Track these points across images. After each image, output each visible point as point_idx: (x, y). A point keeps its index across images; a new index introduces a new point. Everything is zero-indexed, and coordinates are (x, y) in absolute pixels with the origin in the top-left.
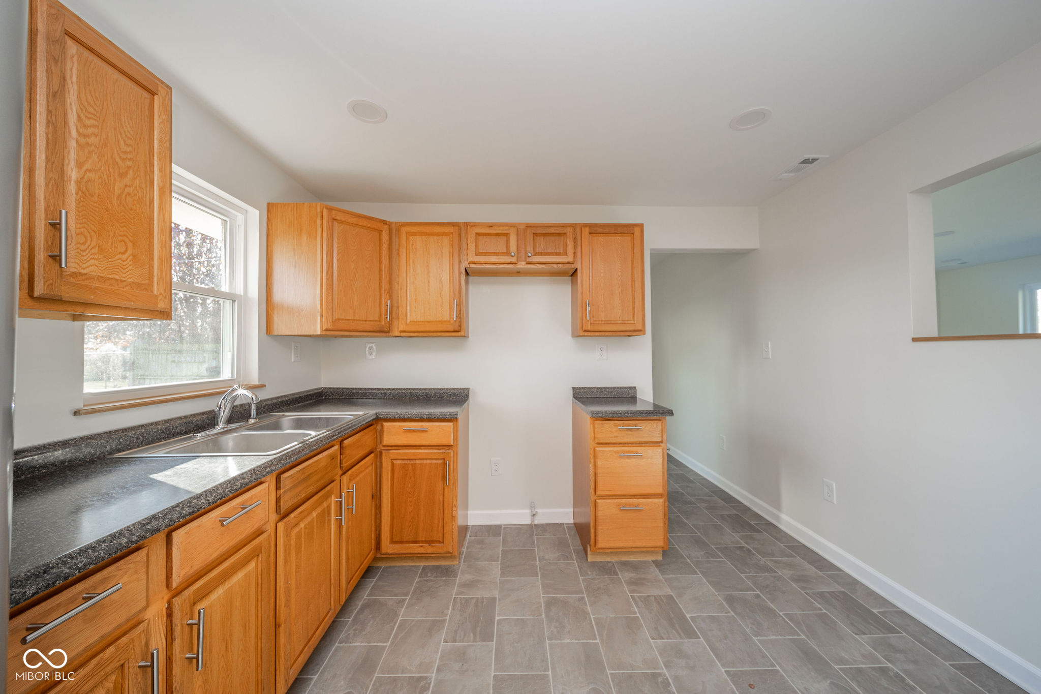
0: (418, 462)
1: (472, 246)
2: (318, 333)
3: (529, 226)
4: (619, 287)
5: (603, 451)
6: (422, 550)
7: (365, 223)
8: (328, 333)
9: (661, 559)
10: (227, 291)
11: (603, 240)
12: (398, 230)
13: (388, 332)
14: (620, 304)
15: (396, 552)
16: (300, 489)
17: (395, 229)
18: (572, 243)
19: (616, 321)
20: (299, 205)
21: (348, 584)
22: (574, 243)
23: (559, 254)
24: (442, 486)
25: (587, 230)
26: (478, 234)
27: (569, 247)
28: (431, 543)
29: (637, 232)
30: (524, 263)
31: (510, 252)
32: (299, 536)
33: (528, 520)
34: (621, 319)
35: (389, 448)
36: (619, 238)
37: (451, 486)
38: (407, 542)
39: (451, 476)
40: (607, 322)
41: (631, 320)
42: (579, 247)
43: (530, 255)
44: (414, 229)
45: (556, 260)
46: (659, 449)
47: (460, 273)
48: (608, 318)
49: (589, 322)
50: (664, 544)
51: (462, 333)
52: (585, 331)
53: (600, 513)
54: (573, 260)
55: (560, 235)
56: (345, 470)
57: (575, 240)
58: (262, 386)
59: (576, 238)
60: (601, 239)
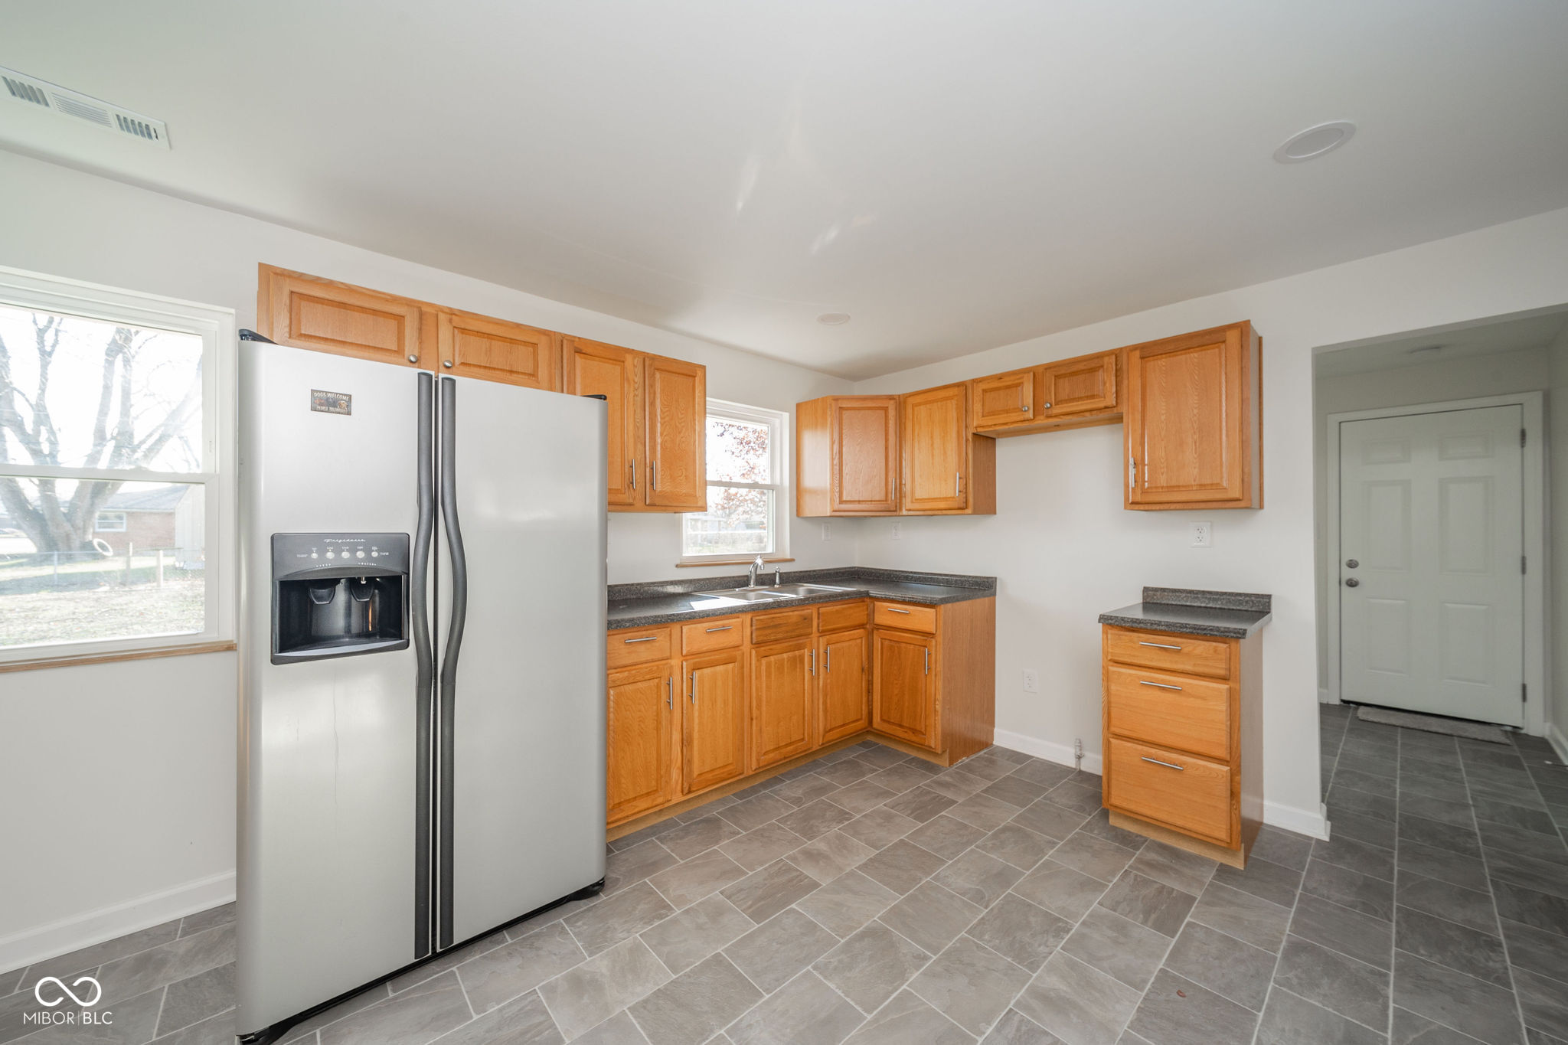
0: (904, 645)
1: (977, 407)
2: (828, 514)
3: (1049, 367)
4: (1195, 433)
5: (1119, 672)
6: (905, 736)
7: (870, 404)
9: (1243, 869)
10: (769, 483)
11: (1164, 364)
12: (905, 402)
13: (896, 511)
14: (1195, 459)
15: (884, 730)
16: (768, 631)
17: (901, 402)
18: (1114, 378)
19: (1189, 486)
20: (815, 401)
21: (826, 732)
22: (1116, 376)
23: (1092, 397)
24: (923, 676)
25: (1137, 353)
26: (985, 391)
27: (1108, 385)
28: (915, 731)
29: (1233, 337)
30: (1042, 417)
31: (1023, 406)
32: (769, 665)
33: (1071, 763)
34: (1197, 482)
35: (879, 627)
36: (1196, 355)
37: (933, 677)
38: (894, 724)
39: (933, 666)
40: (1171, 489)
41: (1217, 484)
42: (1125, 382)
43: (1051, 405)
44: (918, 399)
45: (1089, 407)
46: (1224, 687)
47: (967, 440)
48: (1174, 483)
49: (1139, 491)
50: (1231, 840)
51: (969, 511)
52: (1132, 503)
53: (1113, 757)
54: (1114, 403)
55: (1093, 370)
56: (823, 633)
57: (1118, 373)
58: (792, 560)
59: (1121, 368)
60: (1163, 362)
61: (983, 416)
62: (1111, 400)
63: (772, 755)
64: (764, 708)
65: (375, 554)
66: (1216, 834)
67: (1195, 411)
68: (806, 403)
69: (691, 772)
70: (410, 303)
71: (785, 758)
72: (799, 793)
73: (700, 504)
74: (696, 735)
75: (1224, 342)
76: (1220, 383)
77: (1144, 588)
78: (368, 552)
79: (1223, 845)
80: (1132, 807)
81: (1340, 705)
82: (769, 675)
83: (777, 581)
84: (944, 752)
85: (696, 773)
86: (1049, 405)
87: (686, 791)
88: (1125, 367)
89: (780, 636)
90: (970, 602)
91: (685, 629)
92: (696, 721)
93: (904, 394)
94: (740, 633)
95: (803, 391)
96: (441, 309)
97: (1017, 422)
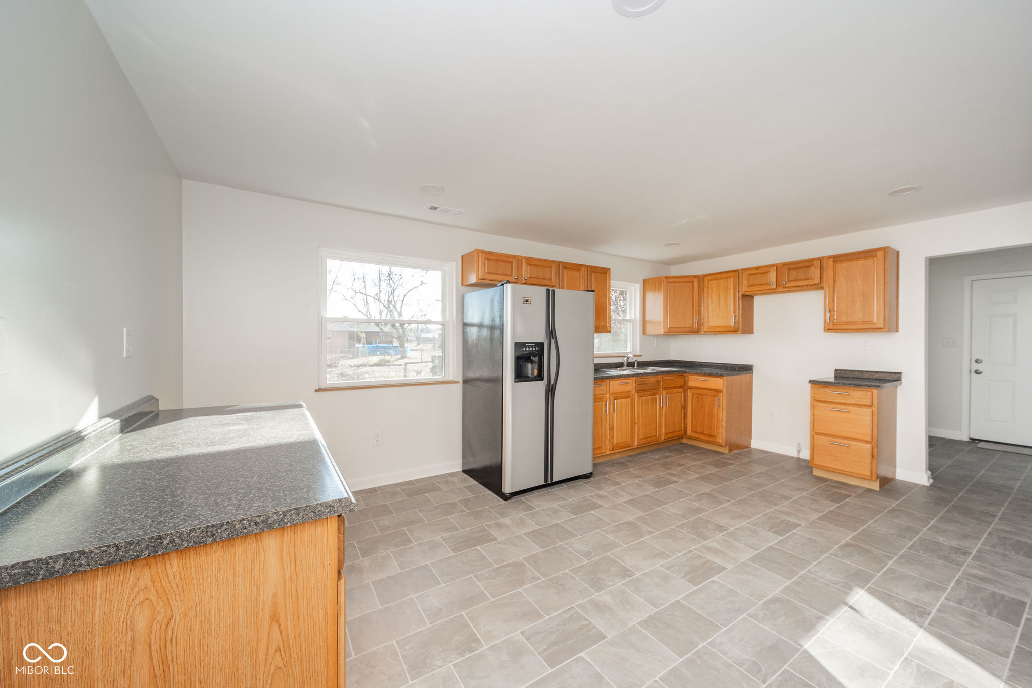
0: (705, 395)
1: (745, 282)
3: (784, 264)
4: (860, 297)
5: (819, 405)
6: (706, 439)
7: (685, 280)
8: (666, 333)
9: (878, 490)
10: (634, 319)
12: (704, 278)
13: (698, 332)
14: (861, 309)
15: (693, 436)
16: (642, 386)
17: (701, 279)
18: (819, 271)
19: (857, 322)
20: (654, 279)
21: (666, 434)
22: (820, 270)
23: (807, 279)
24: (716, 409)
25: (832, 260)
26: (749, 275)
27: (816, 274)
28: (710, 436)
29: (880, 254)
30: (781, 288)
31: (770, 283)
32: (642, 400)
33: (794, 454)
34: (861, 320)
35: (691, 388)
36: (862, 261)
37: (721, 410)
38: (699, 433)
39: (721, 405)
40: (848, 323)
41: (872, 321)
42: (825, 273)
43: (785, 282)
44: (713, 277)
45: (805, 284)
46: (869, 410)
47: (739, 298)
48: (849, 320)
49: (831, 324)
50: (872, 475)
51: (740, 332)
52: (828, 329)
53: (815, 443)
54: (819, 282)
55: (808, 267)
56: (665, 389)
57: (821, 268)
58: (641, 356)
59: (823, 266)
60: (844, 264)
61: (748, 287)
62: (817, 281)
63: (643, 441)
64: (640, 420)
65: (537, 349)
66: (865, 474)
67: (861, 287)
68: (649, 279)
69: (613, 442)
70: (514, 256)
71: (649, 443)
72: (657, 457)
73: (609, 329)
74: (615, 427)
75: (876, 256)
76: (874, 275)
77: (836, 370)
78: (535, 348)
79: (868, 478)
80: (825, 465)
81: (969, 441)
82: (642, 406)
83: (636, 365)
84: (726, 445)
85: (615, 443)
86: (784, 282)
87: (611, 449)
88: (825, 265)
89: (647, 388)
90: (739, 376)
91: (611, 382)
92: (615, 421)
93: (703, 275)
94: (631, 385)
95: (646, 273)
96: (522, 257)
97: (767, 290)
